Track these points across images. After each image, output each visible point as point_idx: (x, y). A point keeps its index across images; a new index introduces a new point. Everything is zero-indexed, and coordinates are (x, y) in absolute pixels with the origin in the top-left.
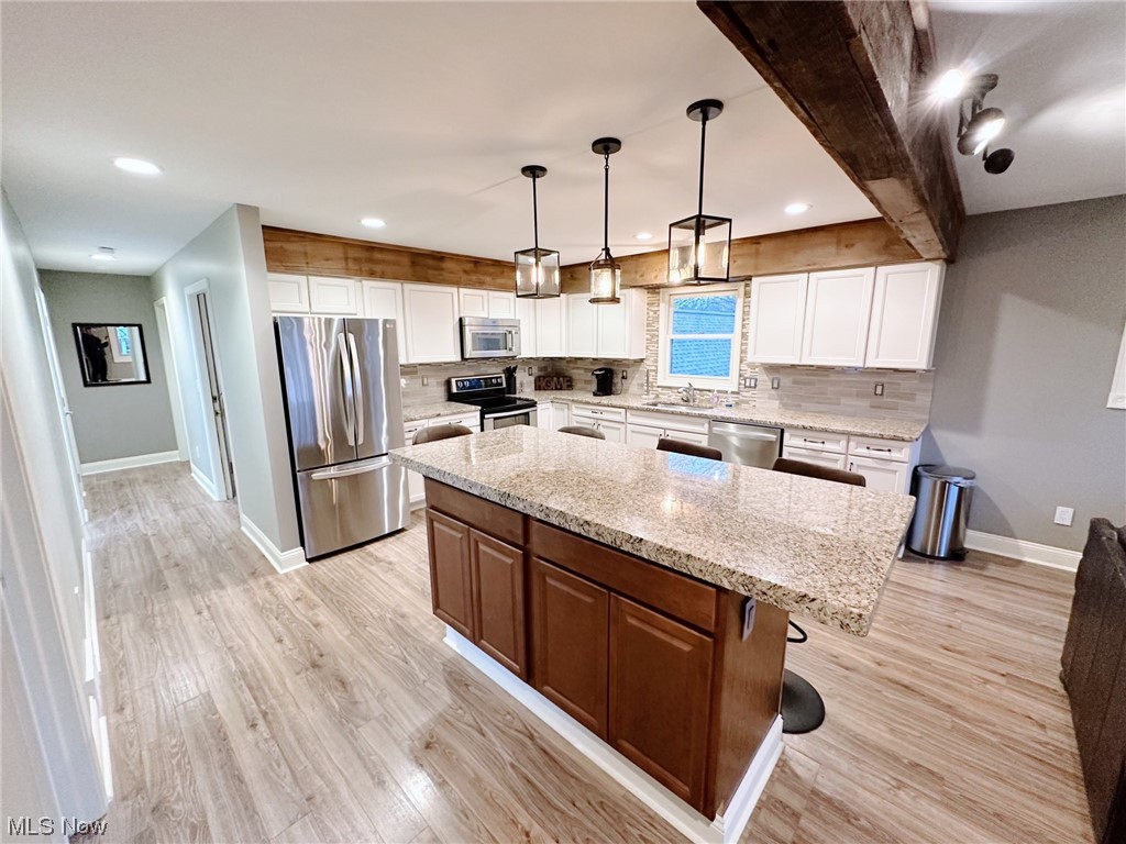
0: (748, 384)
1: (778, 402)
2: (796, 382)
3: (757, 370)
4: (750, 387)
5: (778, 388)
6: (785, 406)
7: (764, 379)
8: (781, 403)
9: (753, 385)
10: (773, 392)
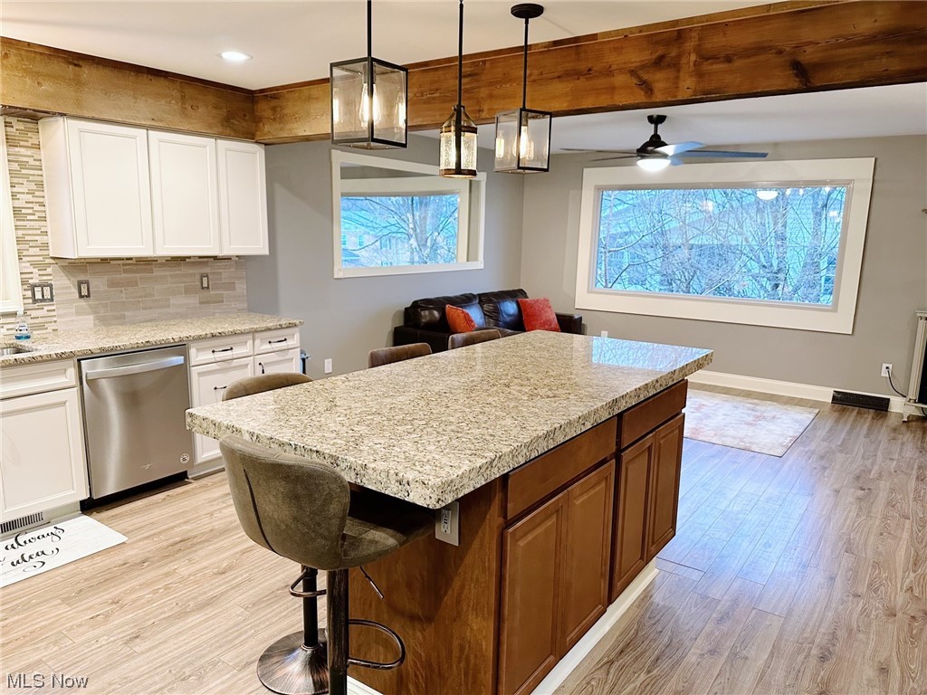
0: (38, 296)
1: (92, 317)
2: (112, 284)
3: (49, 270)
4: (43, 300)
5: (88, 296)
6: (104, 321)
7: (64, 285)
8: (97, 318)
9: (47, 295)
10: (83, 303)
